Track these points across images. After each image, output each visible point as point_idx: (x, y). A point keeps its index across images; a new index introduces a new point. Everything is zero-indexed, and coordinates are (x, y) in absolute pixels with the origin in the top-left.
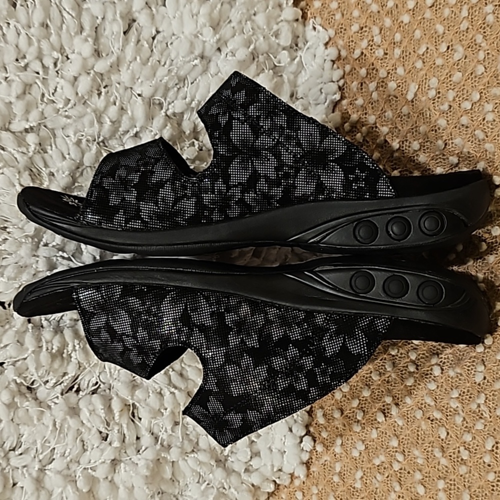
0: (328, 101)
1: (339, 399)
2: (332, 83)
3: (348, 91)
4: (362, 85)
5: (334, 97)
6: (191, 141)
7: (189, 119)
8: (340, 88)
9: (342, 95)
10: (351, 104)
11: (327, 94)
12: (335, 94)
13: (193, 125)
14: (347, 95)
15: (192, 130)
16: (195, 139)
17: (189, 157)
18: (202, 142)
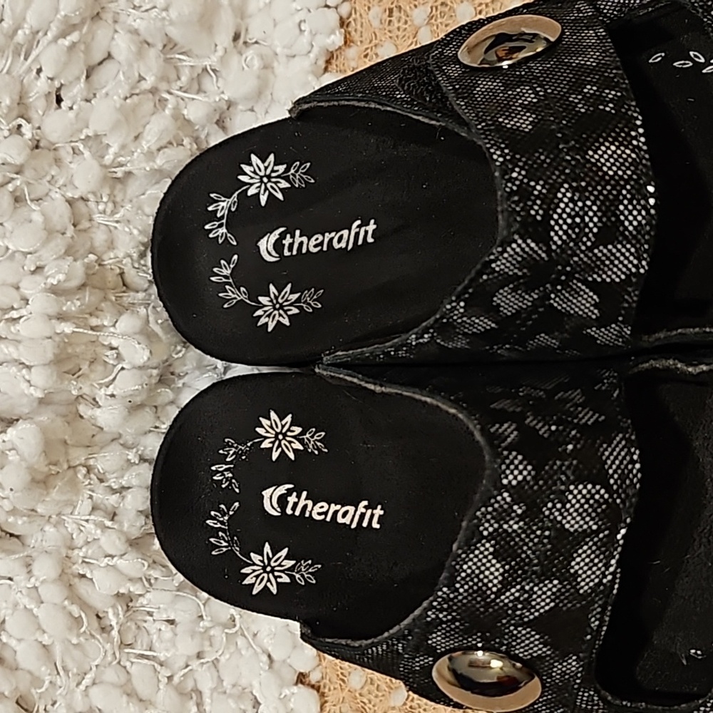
0: (316, 50)
1: (358, 687)
2: (326, 9)
3: (359, 27)
4: (390, 15)
5: (329, 41)
6: (15, 123)
7: (8, 72)
8: (343, 23)
9: (345, 37)
10: (366, 56)
11: (313, 35)
12: (333, 32)
13: (18, 87)
14: (356, 37)
15: (17, 98)
16: (22, 117)
17: (9, 160)
18: (39, 128)
